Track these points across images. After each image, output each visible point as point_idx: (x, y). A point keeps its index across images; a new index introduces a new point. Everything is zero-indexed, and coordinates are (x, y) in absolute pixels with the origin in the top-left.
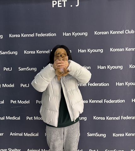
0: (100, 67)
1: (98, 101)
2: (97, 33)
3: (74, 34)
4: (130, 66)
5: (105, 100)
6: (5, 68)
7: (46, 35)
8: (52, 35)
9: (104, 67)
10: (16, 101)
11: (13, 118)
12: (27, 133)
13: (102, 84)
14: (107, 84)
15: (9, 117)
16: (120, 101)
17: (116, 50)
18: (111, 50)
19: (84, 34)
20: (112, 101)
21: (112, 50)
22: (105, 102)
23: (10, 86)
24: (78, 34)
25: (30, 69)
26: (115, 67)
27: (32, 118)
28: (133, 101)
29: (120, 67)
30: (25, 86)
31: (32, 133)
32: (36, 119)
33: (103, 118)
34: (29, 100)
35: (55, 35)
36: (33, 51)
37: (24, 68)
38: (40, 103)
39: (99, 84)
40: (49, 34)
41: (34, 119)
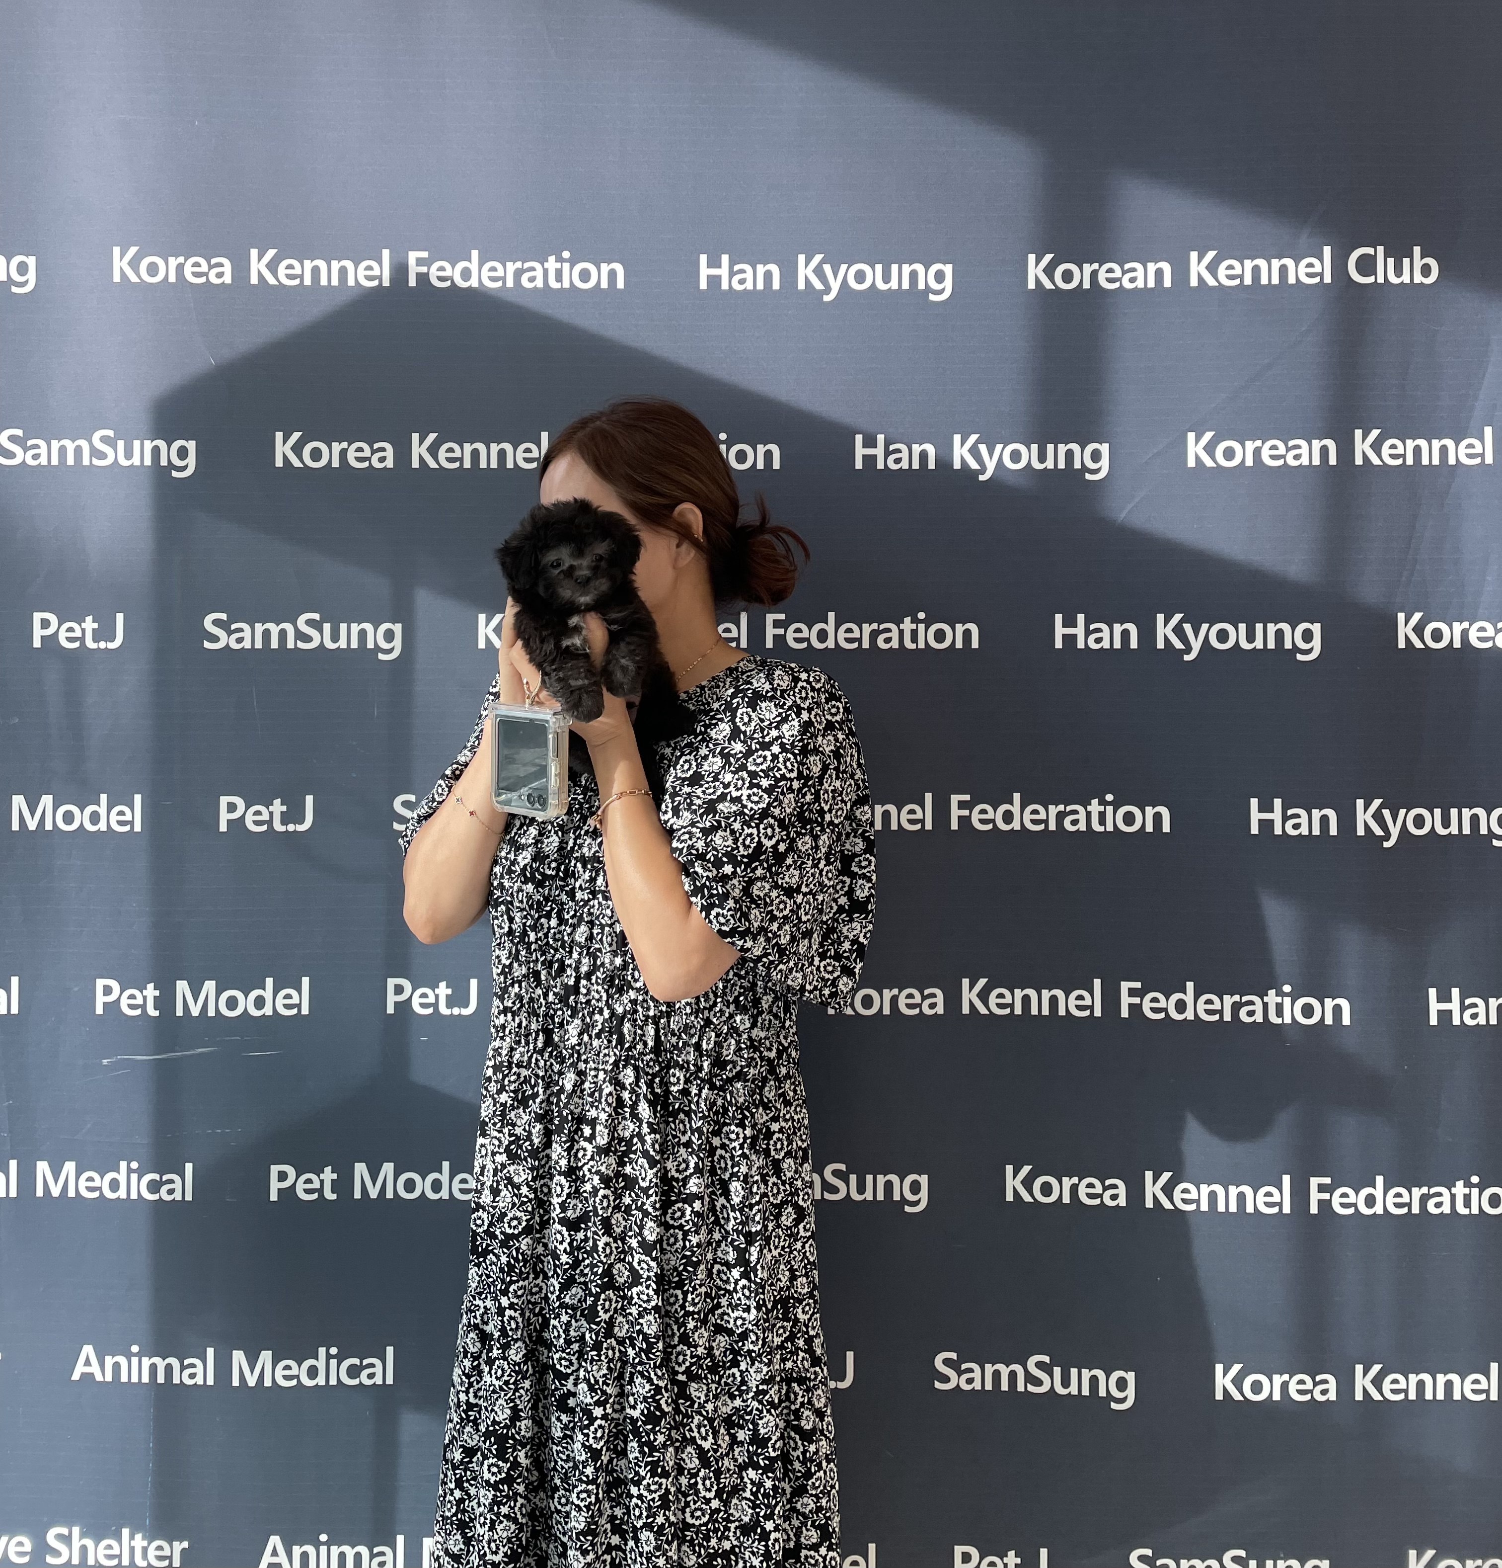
0: (1079, 631)
1: (1054, 1000)
2: (1049, 271)
4: (1404, 630)
5: (1125, 986)
6: (45, 624)
7: (518, 274)
8: (585, 276)
9: (1118, 628)
10: (151, 991)
11: (114, 1185)
12: (266, 1356)
13: (1095, 807)
15: (70, 1167)
16: (1292, 1012)
17: (1244, 453)
18: (1194, 449)
20: (1201, 1006)
21: (1209, 449)
23: (95, 818)
24: (860, 277)
25: (335, 638)
26: (1237, 635)
27: (329, 1175)
28: (1444, 1016)
29: (1292, 636)
30: (270, 823)
31: (322, 1351)
32: (374, 1193)
33: (1108, 1182)
34: (306, 981)
35: (612, 274)
36: (376, 446)
37: (270, 626)
38: (430, 1011)
39: (1069, 808)
40: (546, 266)
41: (357, 1195)
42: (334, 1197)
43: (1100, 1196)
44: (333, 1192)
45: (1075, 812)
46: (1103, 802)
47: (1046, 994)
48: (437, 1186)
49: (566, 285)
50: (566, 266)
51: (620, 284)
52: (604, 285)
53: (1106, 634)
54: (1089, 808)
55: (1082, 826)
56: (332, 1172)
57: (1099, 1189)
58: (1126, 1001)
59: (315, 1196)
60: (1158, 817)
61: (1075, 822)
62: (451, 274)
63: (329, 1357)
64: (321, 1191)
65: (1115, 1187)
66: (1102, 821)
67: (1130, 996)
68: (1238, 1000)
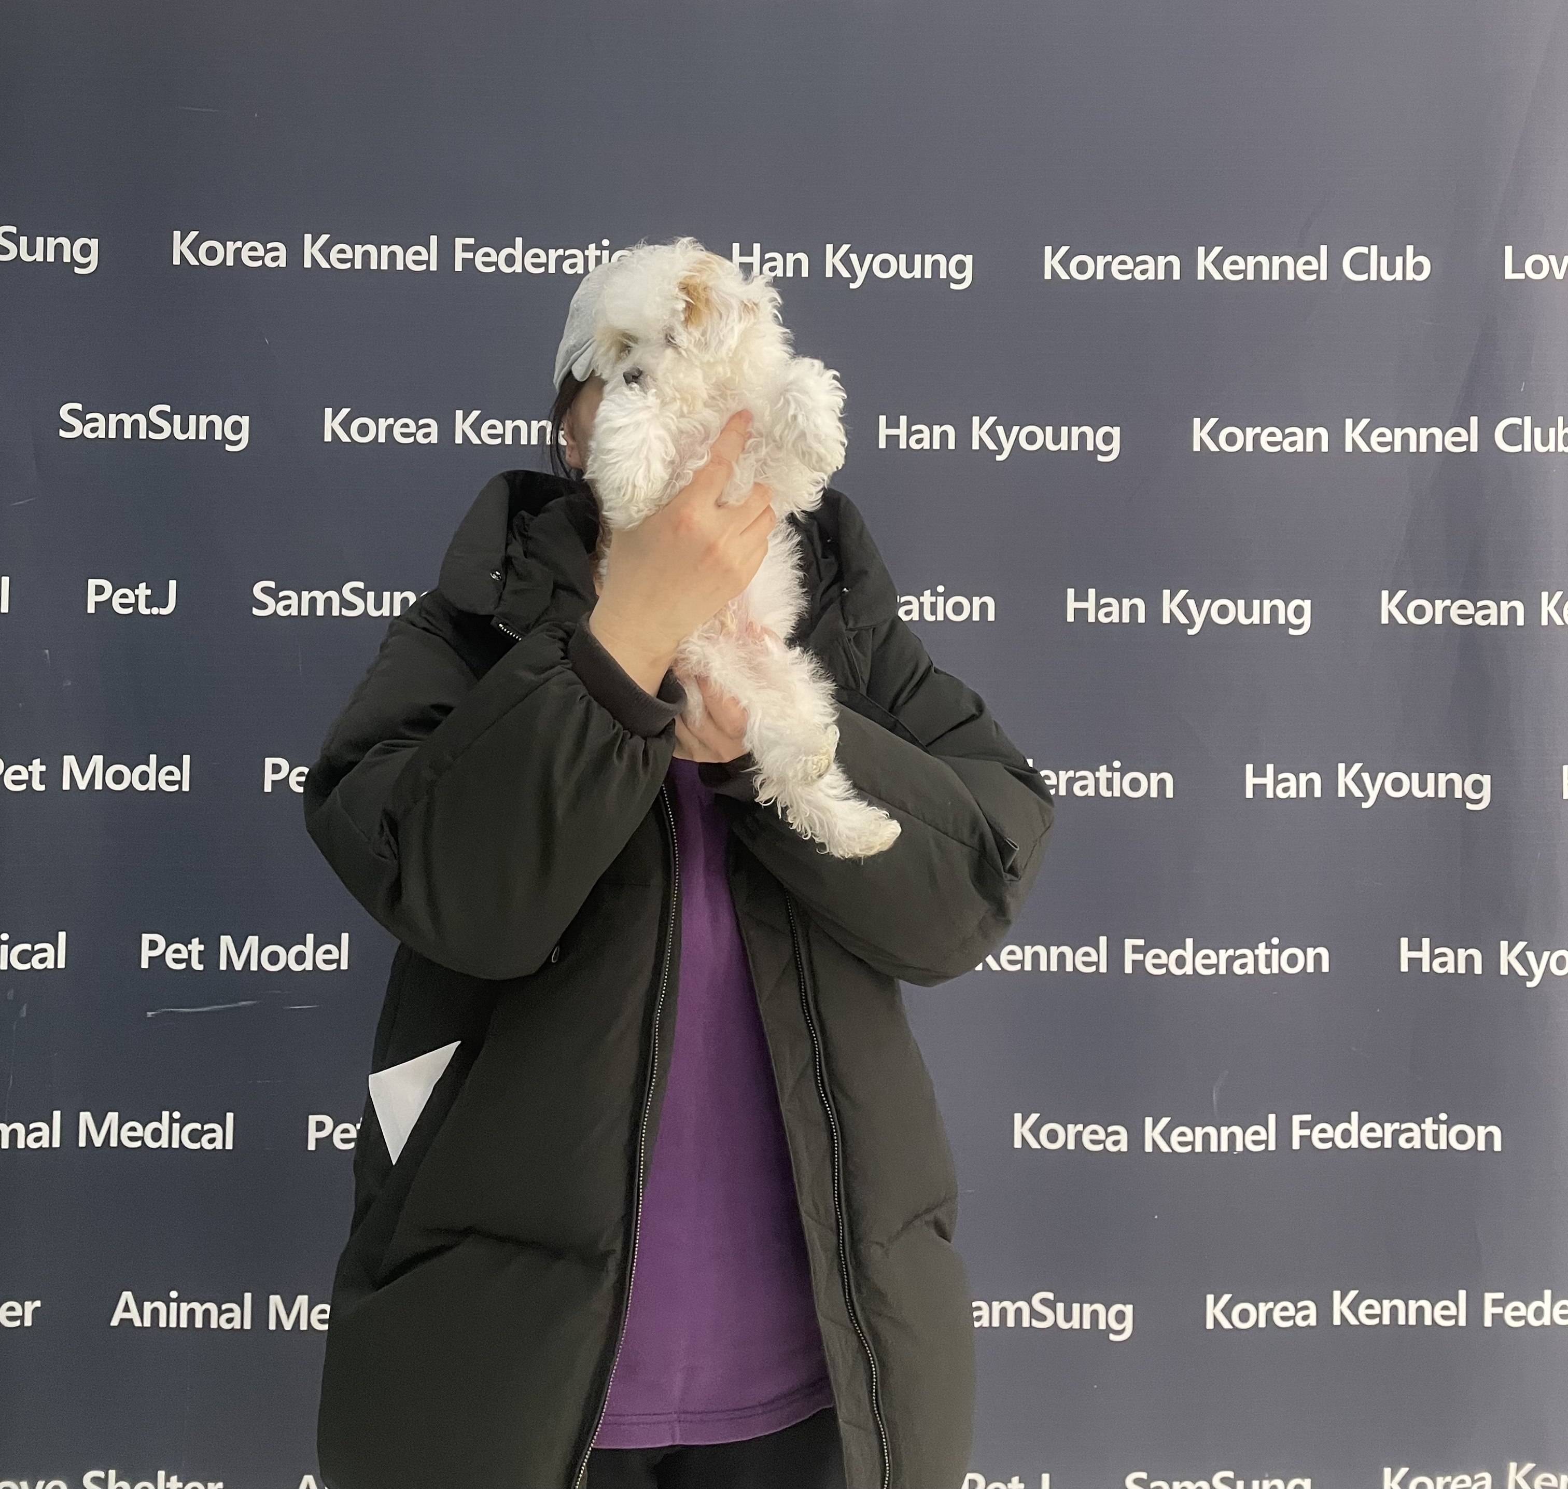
0: (1090, 605)
1: (1062, 957)
2: (1065, 263)
3: (846, 260)
4: (1388, 606)
5: (1129, 943)
6: (100, 590)
7: (560, 260)
9: (1127, 603)
10: (196, 946)
11: (156, 1135)
12: (302, 1301)
13: (1103, 773)
14: (1154, 777)
15: (112, 1117)
16: (1280, 962)
17: (1245, 439)
18: (1200, 434)
19: (936, 264)
20: (1200, 961)
21: (1214, 434)
22: (1128, 969)
23: (144, 778)
24: (885, 266)
25: (378, 605)
26: (1237, 611)
28: (1415, 963)
29: (1286, 612)
33: (1110, 1129)
34: (345, 937)
37: (317, 594)
39: (1078, 774)
40: (586, 254)
43: (1103, 1142)
45: (1085, 778)
46: (1111, 769)
47: (1055, 951)
53: (1115, 608)
54: (1098, 774)
55: (1091, 792)
57: (1102, 1136)
58: (1130, 957)
60: (1162, 783)
61: (1084, 788)
65: (1117, 1133)
66: (1110, 787)
67: (1133, 952)
68: (1233, 954)
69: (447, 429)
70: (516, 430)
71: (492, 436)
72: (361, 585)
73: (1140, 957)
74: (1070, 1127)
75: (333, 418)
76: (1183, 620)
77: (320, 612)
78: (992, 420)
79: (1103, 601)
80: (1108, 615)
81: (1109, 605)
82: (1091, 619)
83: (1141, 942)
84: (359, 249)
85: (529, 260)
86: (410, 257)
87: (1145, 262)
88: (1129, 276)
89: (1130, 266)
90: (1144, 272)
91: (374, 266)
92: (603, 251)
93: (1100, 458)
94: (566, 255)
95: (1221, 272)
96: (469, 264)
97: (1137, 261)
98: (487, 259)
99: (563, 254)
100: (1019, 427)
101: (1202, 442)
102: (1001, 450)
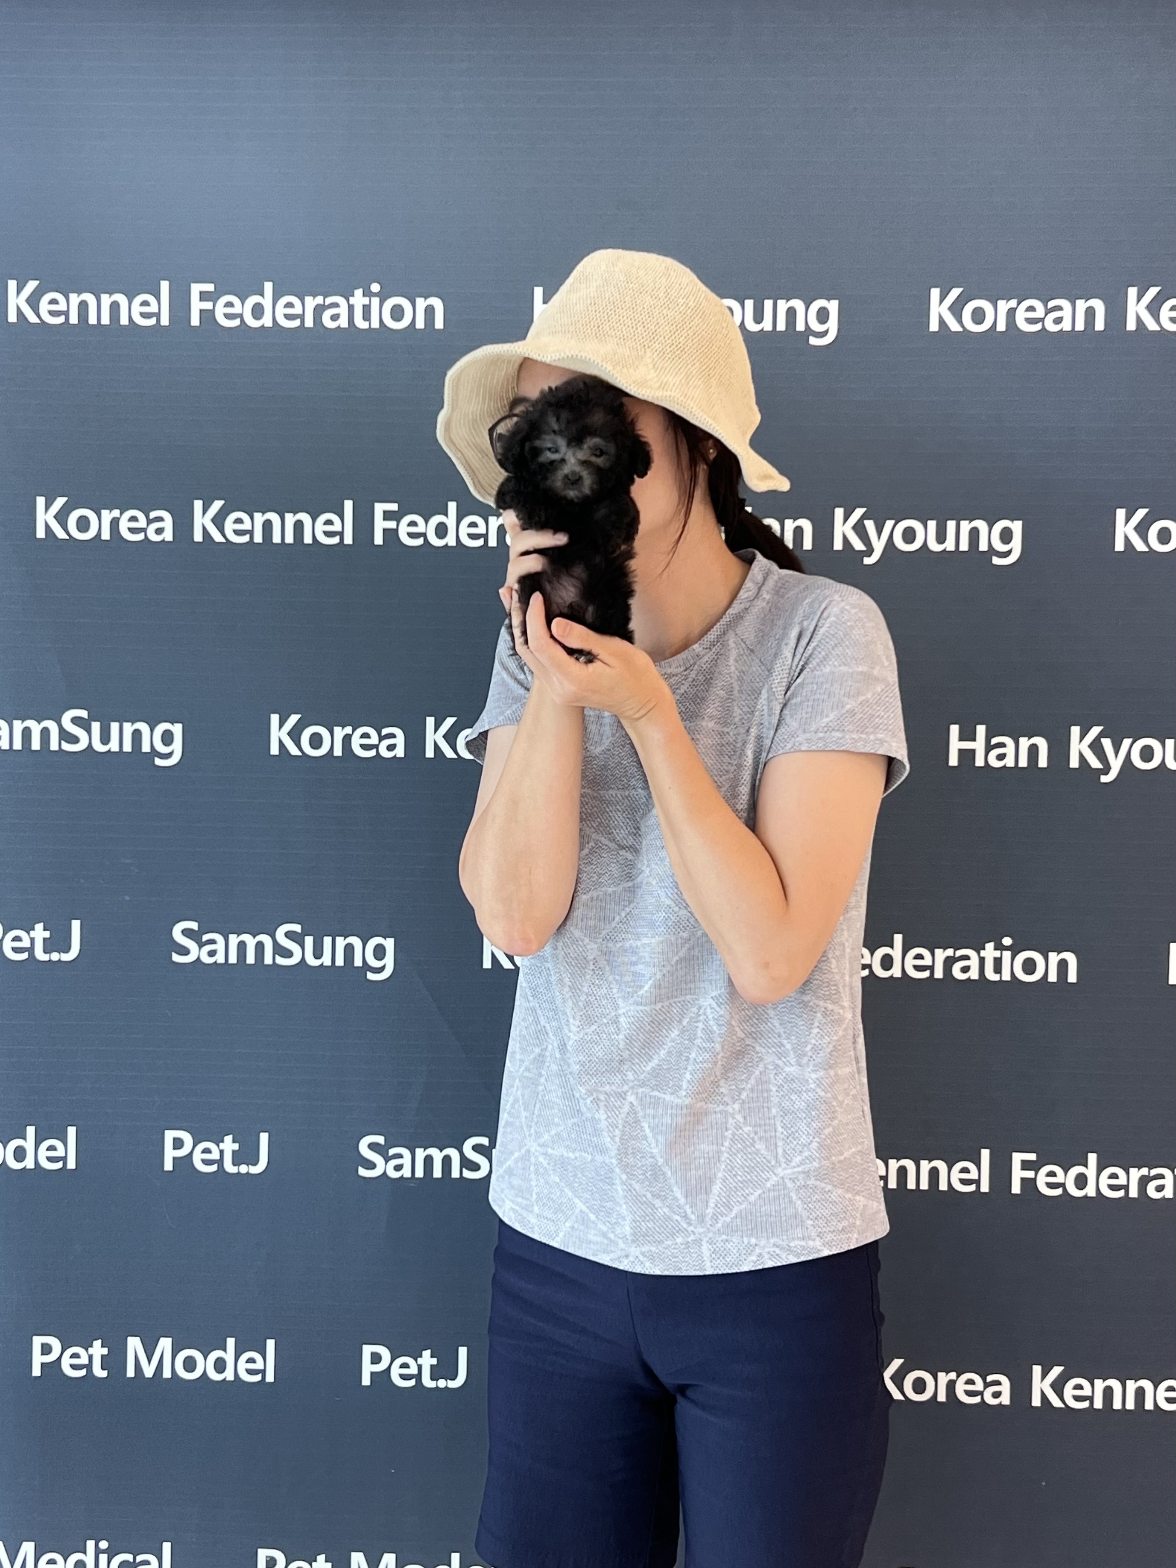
0: (978, 745)
1: (934, 1173)
2: (956, 309)
5: (1018, 1158)
7: (319, 311)
8: (397, 313)
9: (1025, 743)
12: (28, 1548)
13: (990, 952)
14: (1054, 957)
18: (1124, 529)
19: (791, 313)
20: (1105, 1181)
21: (1142, 530)
22: (1016, 1189)
25: (105, 739)
26: (1164, 753)
27: (98, 1350)
30: (31, 950)
31: (91, 1544)
32: (149, 1371)
33: (990, 1378)
34: (72, 1131)
35: (430, 311)
36: (153, 515)
37: (31, 723)
38: (214, 1168)
39: (959, 953)
40: (351, 303)
41: (131, 1373)
42: (104, 1374)
43: (981, 1393)
44: (103, 1369)
45: (967, 958)
46: (999, 947)
47: (925, 1166)
48: (220, 1365)
49: (375, 324)
50: (375, 301)
51: (439, 324)
52: (420, 324)
53: (1010, 750)
54: (983, 953)
55: (974, 974)
56: (103, 1346)
57: (979, 1386)
58: (1018, 1174)
59: (83, 1372)
60: (1063, 965)
61: (965, 970)
62: (241, 312)
63: (98, 1551)
64: (89, 1367)
65: (998, 1383)
66: (998, 969)
67: (1023, 1169)
68: (1147, 1174)
69: (183, 524)
70: (267, 526)
71: (237, 533)
72: (84, 714)
73: (1030, 1174)
74: (941, 1375)
75: (47, 508)
76: (1095, 763)
77: (36, 745)
78: (859, 512)
79: (994, 741)
80: (1001, 757)
81: (1002, 745)
82: (980, 762)
83: (1032, 1157)
84: (75, 299)
85: (281, 311)
86: (136, 309)
87: (1059, 308)
88: (1038, 327)
89: (1040, 312)
90: (1058, 321)
91: (92, 320)
92: (373, 299)
93: (996, 561)
94: (326, 304)
95: (1157, 320)
96: (207, 316)
97: (1049, 307)
98: (229, 310)
99: (322, 303)
100: (893, 522)
101: (1127, 540)
102: (870, 552)
